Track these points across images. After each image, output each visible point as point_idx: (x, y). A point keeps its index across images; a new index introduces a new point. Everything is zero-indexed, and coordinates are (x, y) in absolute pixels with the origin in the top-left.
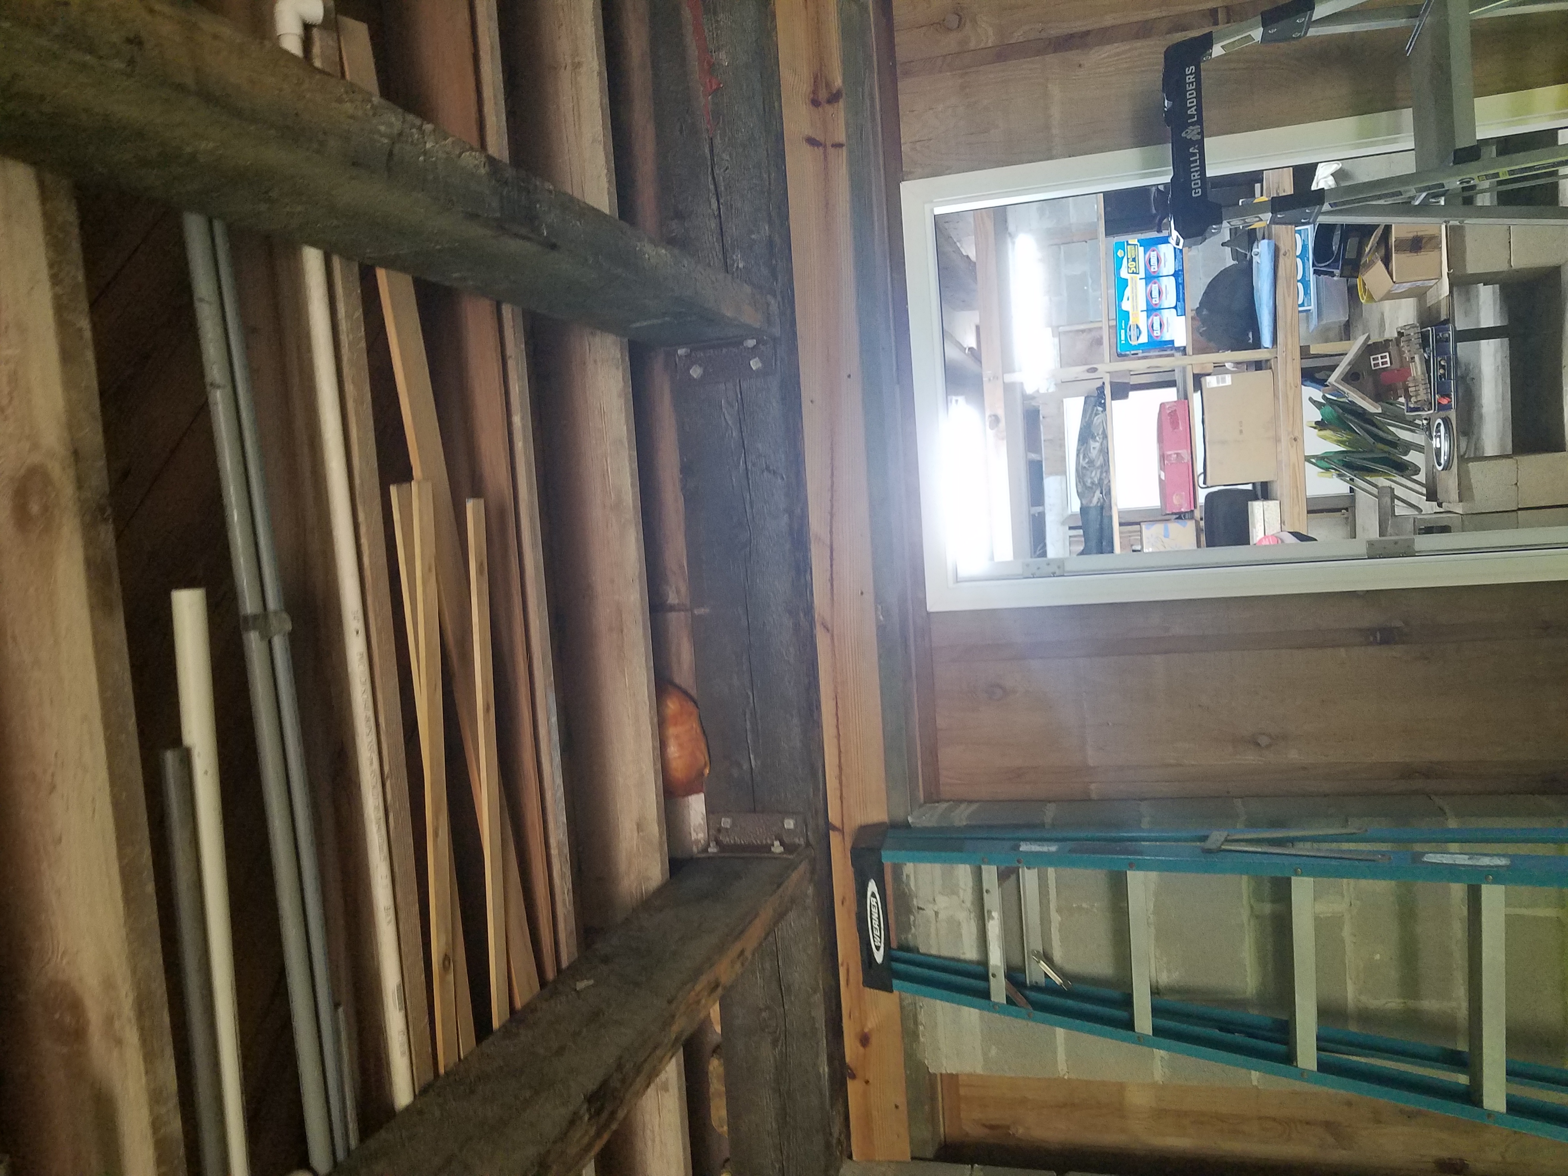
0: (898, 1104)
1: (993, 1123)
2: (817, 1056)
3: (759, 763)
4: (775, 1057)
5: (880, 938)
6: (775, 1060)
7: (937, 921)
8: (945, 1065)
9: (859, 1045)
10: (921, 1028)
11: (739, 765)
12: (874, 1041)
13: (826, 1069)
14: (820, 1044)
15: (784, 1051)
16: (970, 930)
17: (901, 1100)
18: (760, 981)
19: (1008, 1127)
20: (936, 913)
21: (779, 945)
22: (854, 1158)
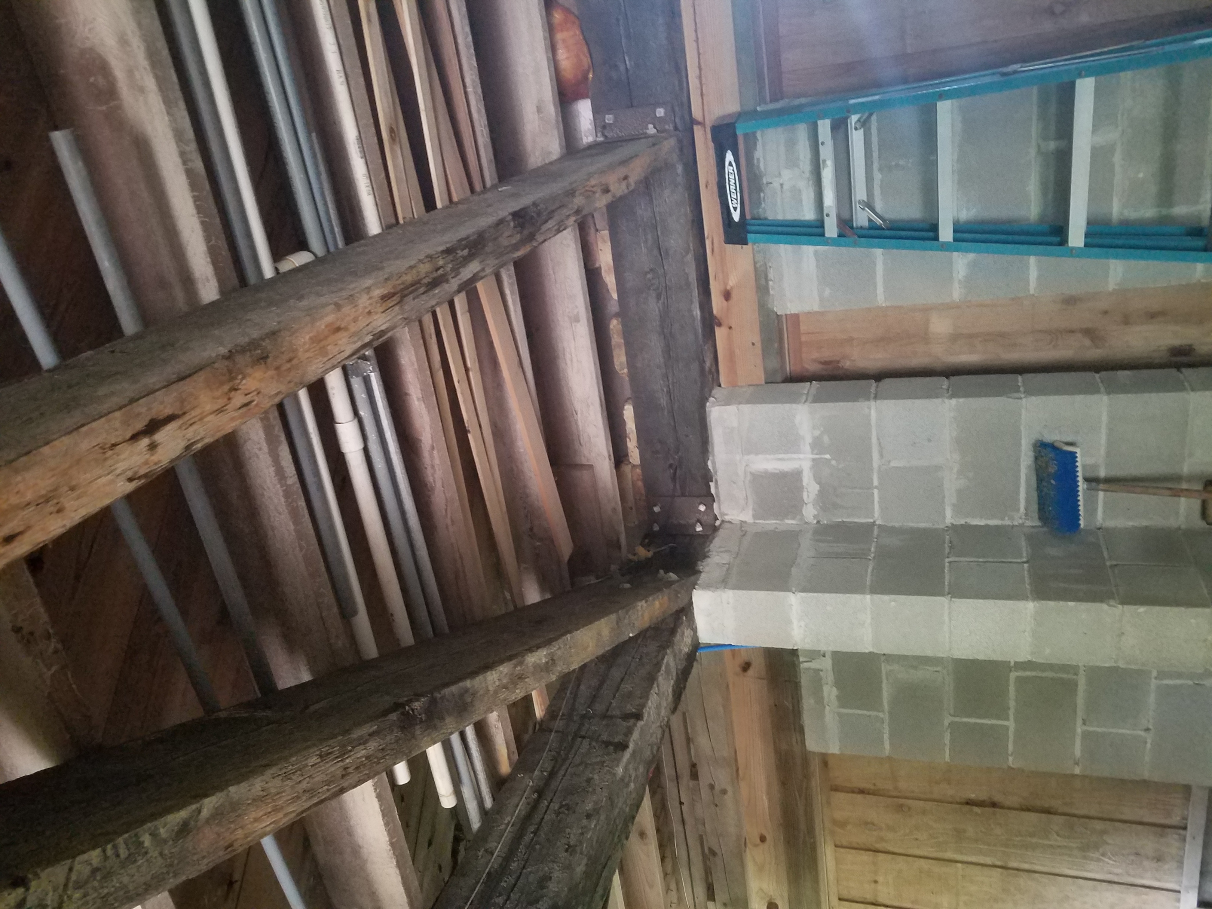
0: (754, 342)
1: (827, 361)
2: (692, 302)
3: (632, 63)
4: (659, 308)
5: (737, 200)
6: (659, 310)
7: (782, 192)
8: (789, 308)
9: (723, 300)
10: (771, 283)
11: (616, 67)
12: (734, 295)
13: (699, 313)
14: (693, 294)
15: (666, 302)
16: (808, 196)
17: (757, 339)
18: (644, 250)
19: (838, 362)
20: (782, 185)
21: (658, 219)
22: (722, 385)
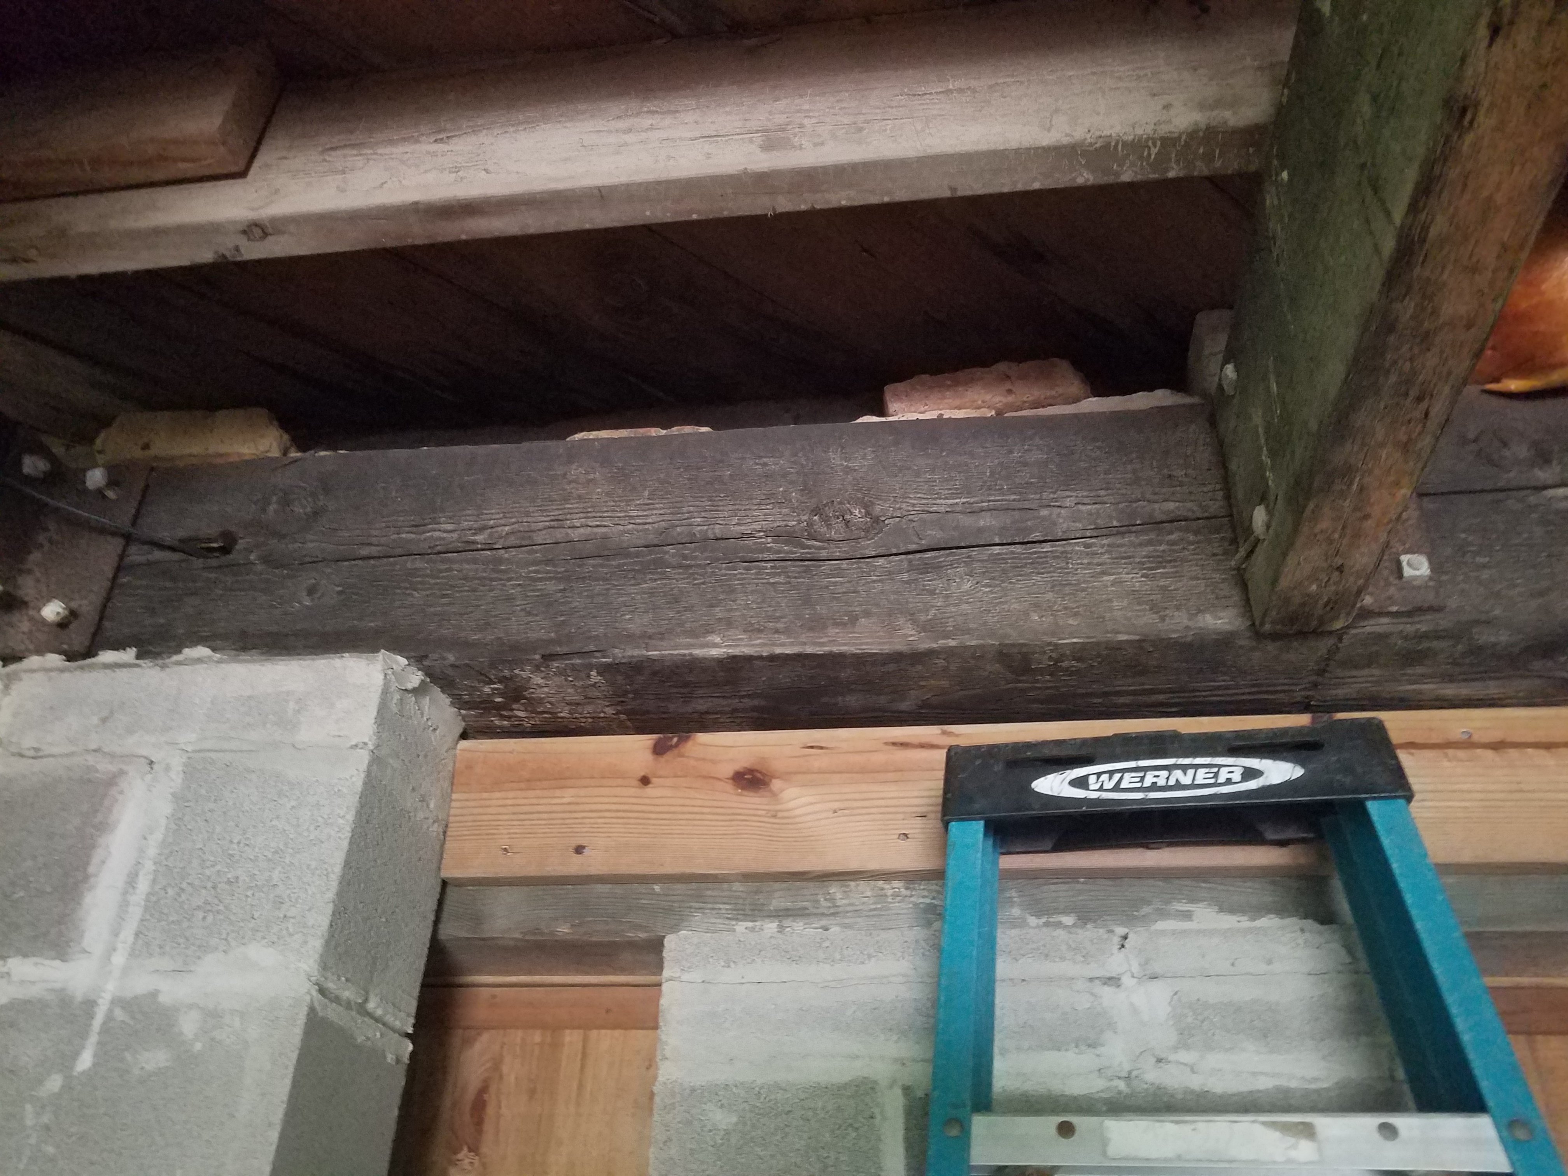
0: (586, 851)
1: (490, 1110)
2: (753, 630)
5: (1117, 788)
7: (1091, 980)
8: (686, 977)
9: (738, 766)
12: (751, 801)
13: (715, 652)
14: (783, 639)
17: (594, 862)
18: (942, 505)
22: (464, 744)
